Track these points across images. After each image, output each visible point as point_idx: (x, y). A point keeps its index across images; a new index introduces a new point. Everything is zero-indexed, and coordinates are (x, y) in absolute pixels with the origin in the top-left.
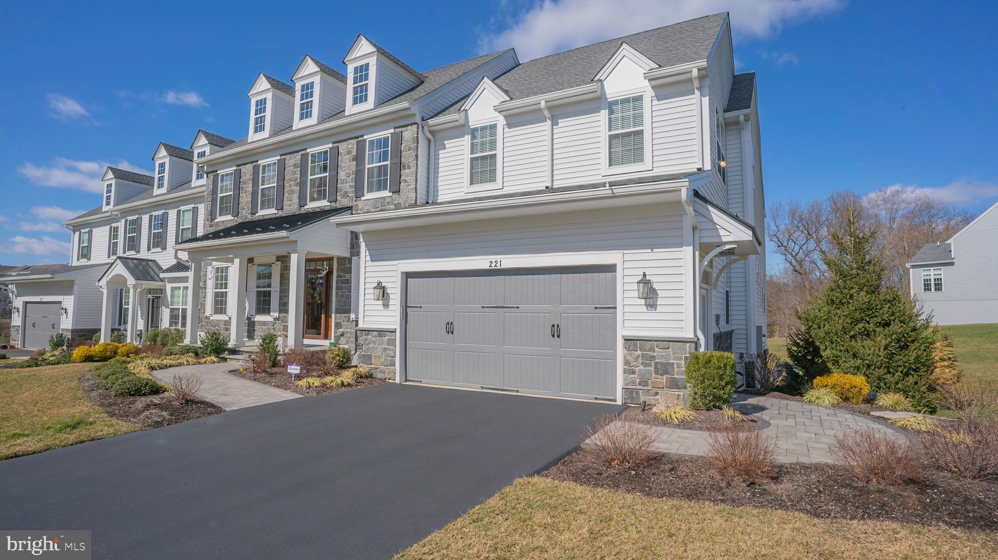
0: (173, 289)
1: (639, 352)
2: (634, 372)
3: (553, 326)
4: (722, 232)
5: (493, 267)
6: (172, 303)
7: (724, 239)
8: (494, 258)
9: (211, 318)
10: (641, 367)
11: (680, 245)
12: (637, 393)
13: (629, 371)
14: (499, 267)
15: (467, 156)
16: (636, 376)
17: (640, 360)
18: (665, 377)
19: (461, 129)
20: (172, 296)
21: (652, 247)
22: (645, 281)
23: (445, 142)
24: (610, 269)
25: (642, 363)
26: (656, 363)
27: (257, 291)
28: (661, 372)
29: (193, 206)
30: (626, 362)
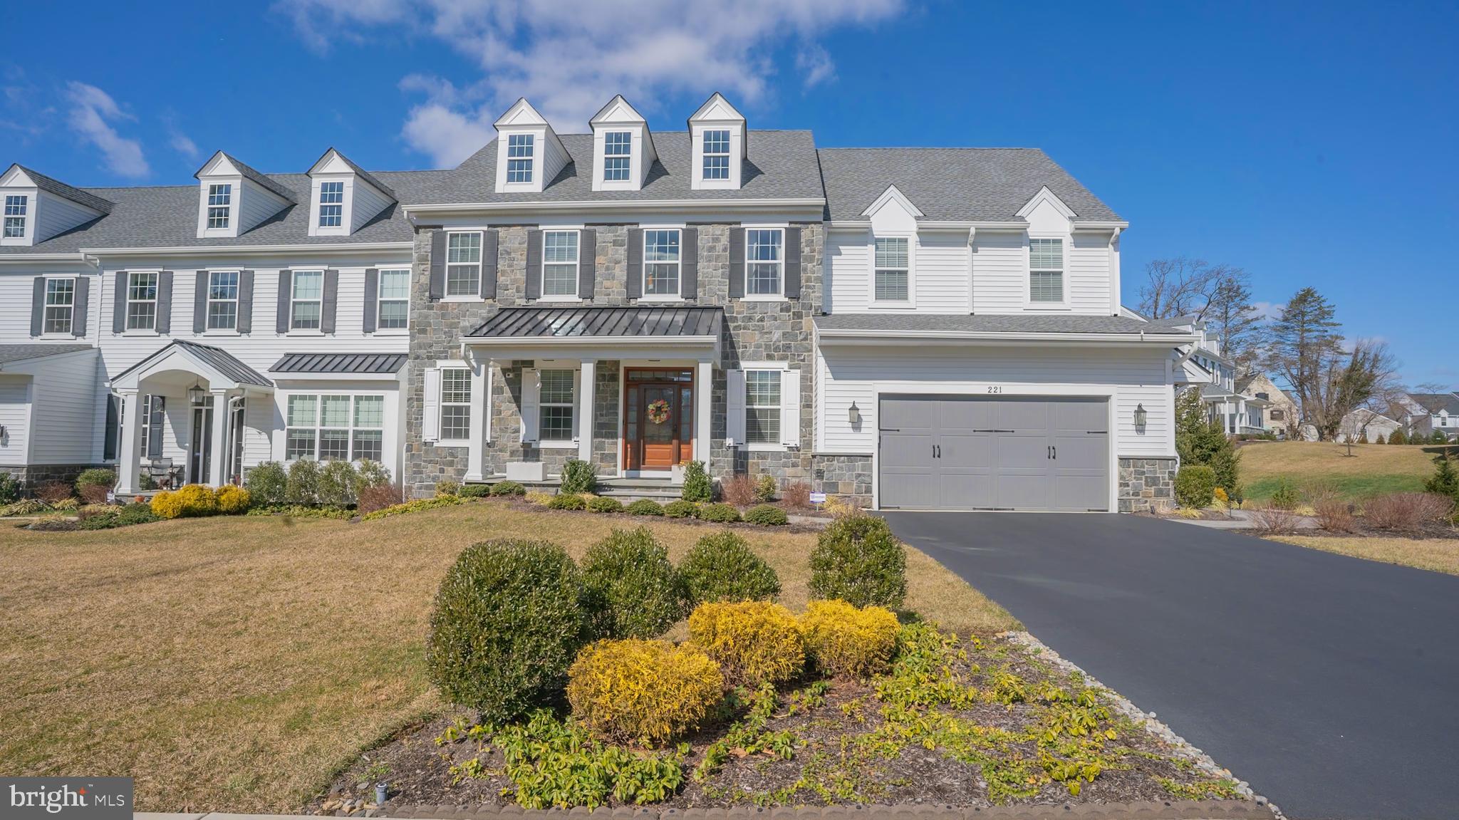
0: (292, 399)
1: (1132, 469)
2: (1128, 486)
3: (1049, 448)
4: (1188, 374)
5: (993, 393)
6: (291, 422)
7: (1190, 380)
8: (993, 384)
9: (435, 445)
10: (1134, 481)
11: (1162, 382)
12: (1130, 503)
13: (1123, 484)
14: (998, 393)
15: (872, 269)
16: (1130, 488)
17: (1133, 476)
18: (1153, 488)
19: (863, 237)
20: (291, 410)
21: (1141, 383)
22: (1140, 411)
23: (840, 247)
24: (1105, 399)
25: (1135, 478)
26: (1146, 477)
27: (542, 407)
28: (1150, 484)
29: (326, 268)
30: (1122, 477)
